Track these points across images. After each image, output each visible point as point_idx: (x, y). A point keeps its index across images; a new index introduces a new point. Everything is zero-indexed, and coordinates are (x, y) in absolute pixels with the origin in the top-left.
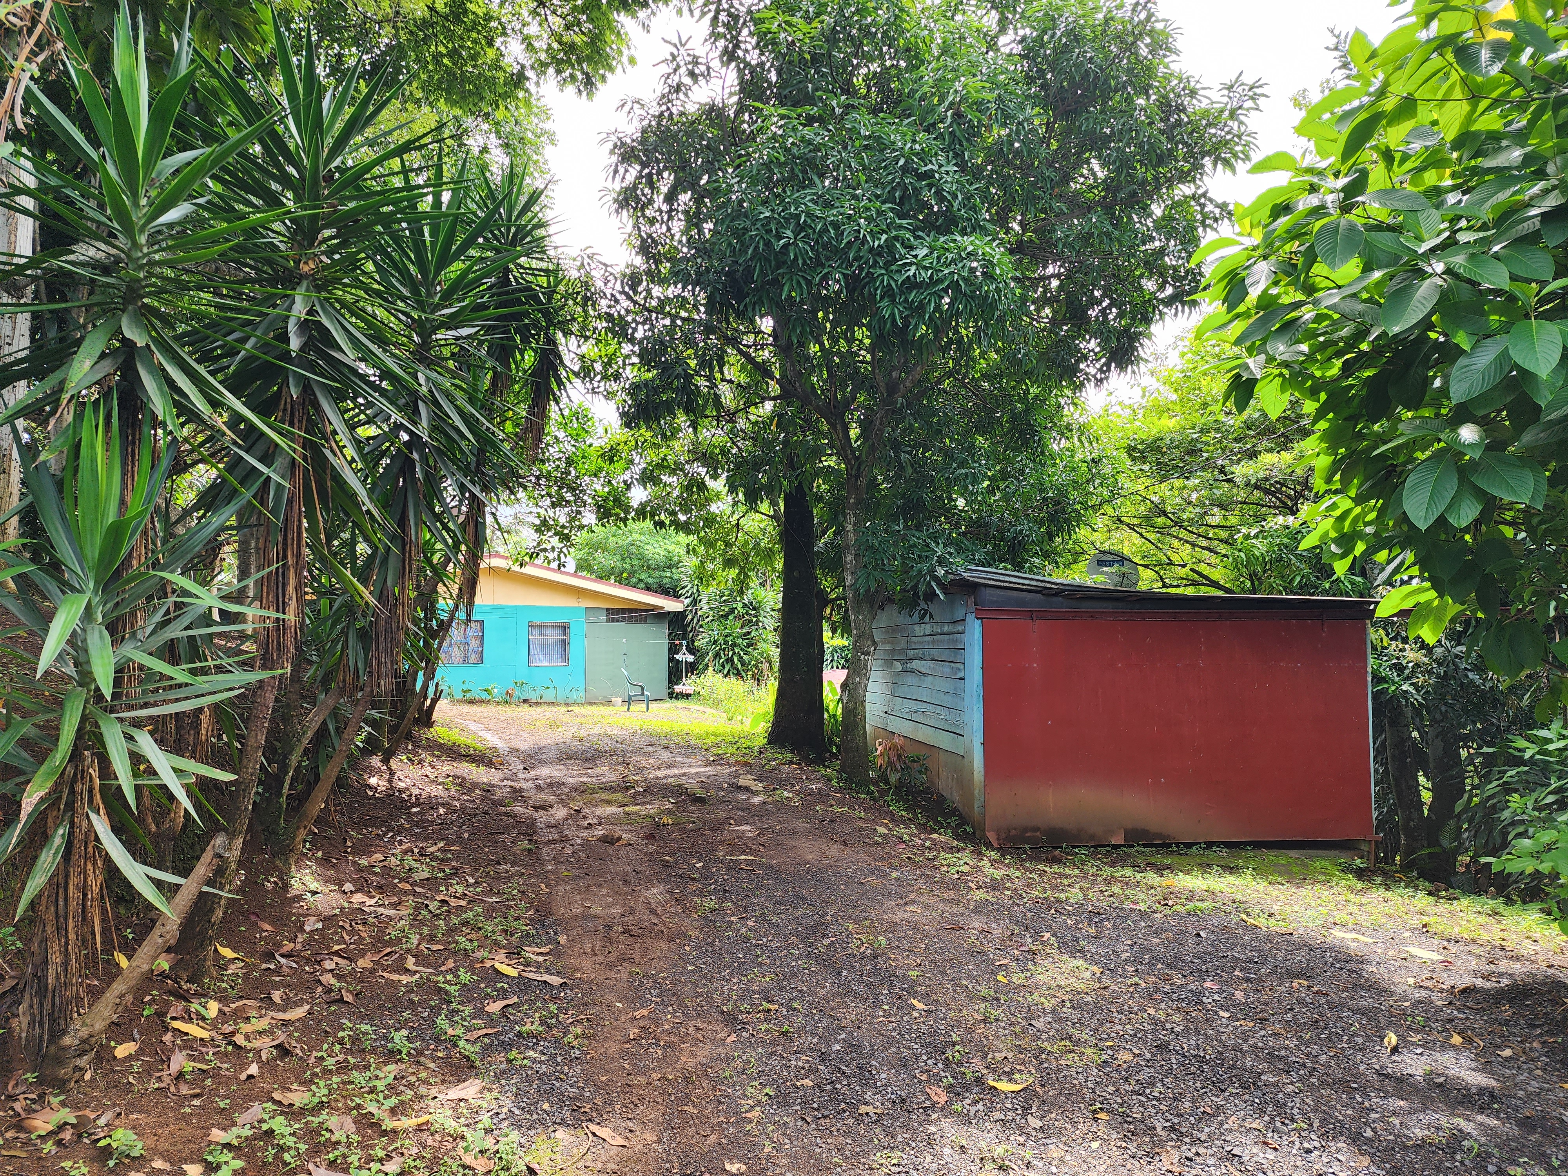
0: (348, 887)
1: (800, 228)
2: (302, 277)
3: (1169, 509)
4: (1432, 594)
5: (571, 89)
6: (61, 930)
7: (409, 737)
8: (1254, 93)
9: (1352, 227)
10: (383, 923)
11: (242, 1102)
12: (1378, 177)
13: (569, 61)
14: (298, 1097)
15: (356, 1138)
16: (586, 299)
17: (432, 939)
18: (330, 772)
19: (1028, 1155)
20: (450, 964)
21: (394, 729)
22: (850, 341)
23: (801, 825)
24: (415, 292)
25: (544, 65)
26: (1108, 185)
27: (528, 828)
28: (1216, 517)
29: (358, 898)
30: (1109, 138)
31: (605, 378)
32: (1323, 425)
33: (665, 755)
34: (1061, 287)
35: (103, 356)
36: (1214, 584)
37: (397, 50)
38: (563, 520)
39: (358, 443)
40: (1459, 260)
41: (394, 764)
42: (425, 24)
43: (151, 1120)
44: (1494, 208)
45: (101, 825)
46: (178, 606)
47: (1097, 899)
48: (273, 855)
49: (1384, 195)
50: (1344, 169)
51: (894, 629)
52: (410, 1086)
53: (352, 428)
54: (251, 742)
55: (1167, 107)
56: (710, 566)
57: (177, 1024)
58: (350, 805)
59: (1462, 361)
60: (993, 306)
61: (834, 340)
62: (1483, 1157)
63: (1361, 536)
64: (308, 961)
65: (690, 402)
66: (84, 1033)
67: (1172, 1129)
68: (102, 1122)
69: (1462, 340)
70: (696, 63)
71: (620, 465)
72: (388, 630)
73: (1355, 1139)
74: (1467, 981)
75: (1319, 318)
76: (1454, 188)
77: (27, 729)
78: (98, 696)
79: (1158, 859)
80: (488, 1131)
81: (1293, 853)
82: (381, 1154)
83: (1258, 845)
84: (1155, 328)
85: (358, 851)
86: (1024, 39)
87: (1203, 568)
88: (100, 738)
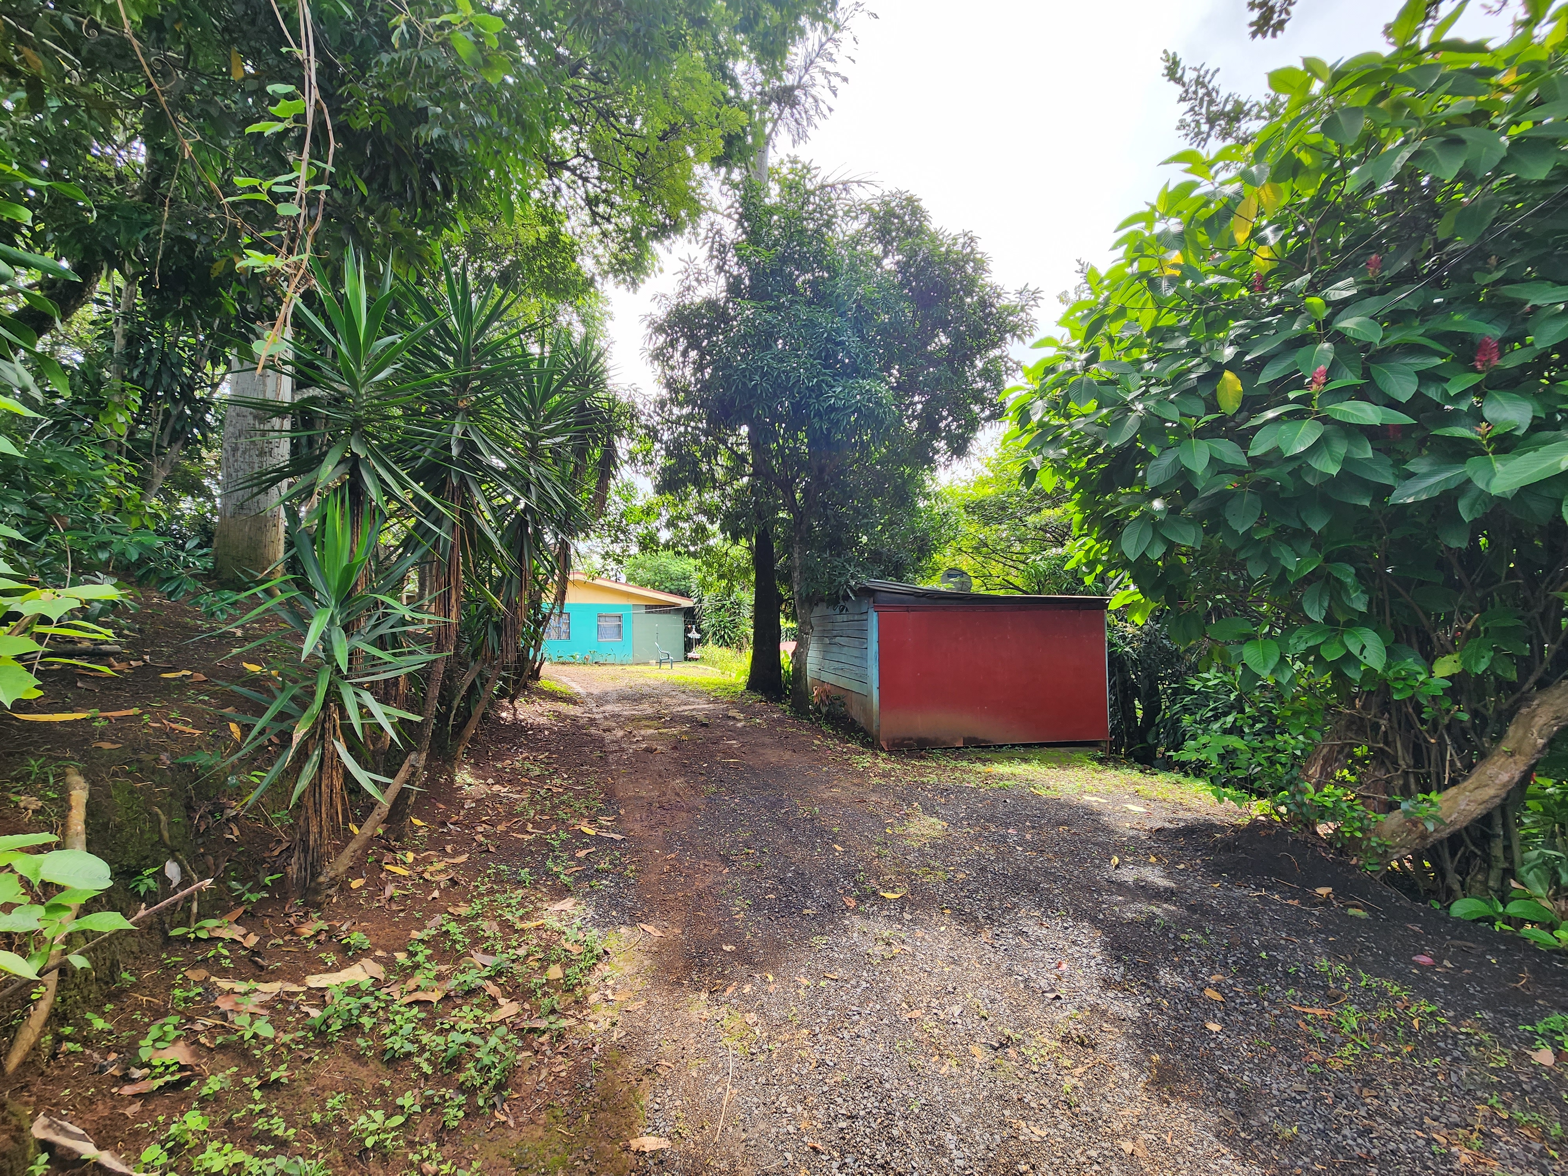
0: (490, 781)
1: (764, 375)
2: (459, 410)
3: (989, 542)
4: (1140, 596)
5: (623, 287)
6: (318, 812)
7: (525, 687)
8: (1035, 295)
9: (1090, 382)
10: (512, 803)
11: (429, 914)
12: (1106, 353)
13: (622, 271)
14: (464, 910)
15: (499, 934)
16: (632, 416)
17: (542, 812)
18: (478, 711)
19: (903, 936)
20: (554, 828)
21: (516, 682)
22: (795, 440)
23: (767, 740)
24: (529, 417)
25: (607, 273)
26: (951, 350)
27: (599, 743)
28: (1017, 547)
29: (497, 788)
30: (951, 322)
31: (644, 464)
32: (1077, 496)
33: (684, 696)
34: (923, 409)
35: (339, 463)
36: (1017, 588)
37: (516, 264)
38: (618, 551)
39: (493, 510)
40: (1151, 403)
41: (516, 704)
42: (534, 249)
43: (374, 926)
44: (1170, 373)
45: (341, 748)
46: (386, 615)
47: (947, 779)
48: (444, 762)
49: (1108, 364)
50: (1086, 347)
51: (824, 617)
52: (532, 902)
53: (489, 500)
54: (430, 695)
55: (984, 304)
56: (709, 579)
57: (388, 867)
58: (490, 730)
59: (1153, 463)
60: (882, 422)
61: (786, 440)
62: (1166, 929)
63: (1099, 561)
64: (467, 827)
65: (696, 479)
66: (332, 874)
67: (988, 918)
68: (344, 928)
69: (1153, 450)
70: (700, 273)
71: (652, 517)
72: (512, 623)
73: (1093, 920)
74: (1159, 825)
75: (1073, 434)
76: (1149, 359)
77: (296, 690)
78: (339, 670)
79: (983, 755)
80: (579, 929)
81: (1062, 749)
82: (515, 944)
83: (1041, 745)
84: (979, 434)
85: (496, 758)
86: (898, 263)
87: (1010, 578)
88: (339, 695)
